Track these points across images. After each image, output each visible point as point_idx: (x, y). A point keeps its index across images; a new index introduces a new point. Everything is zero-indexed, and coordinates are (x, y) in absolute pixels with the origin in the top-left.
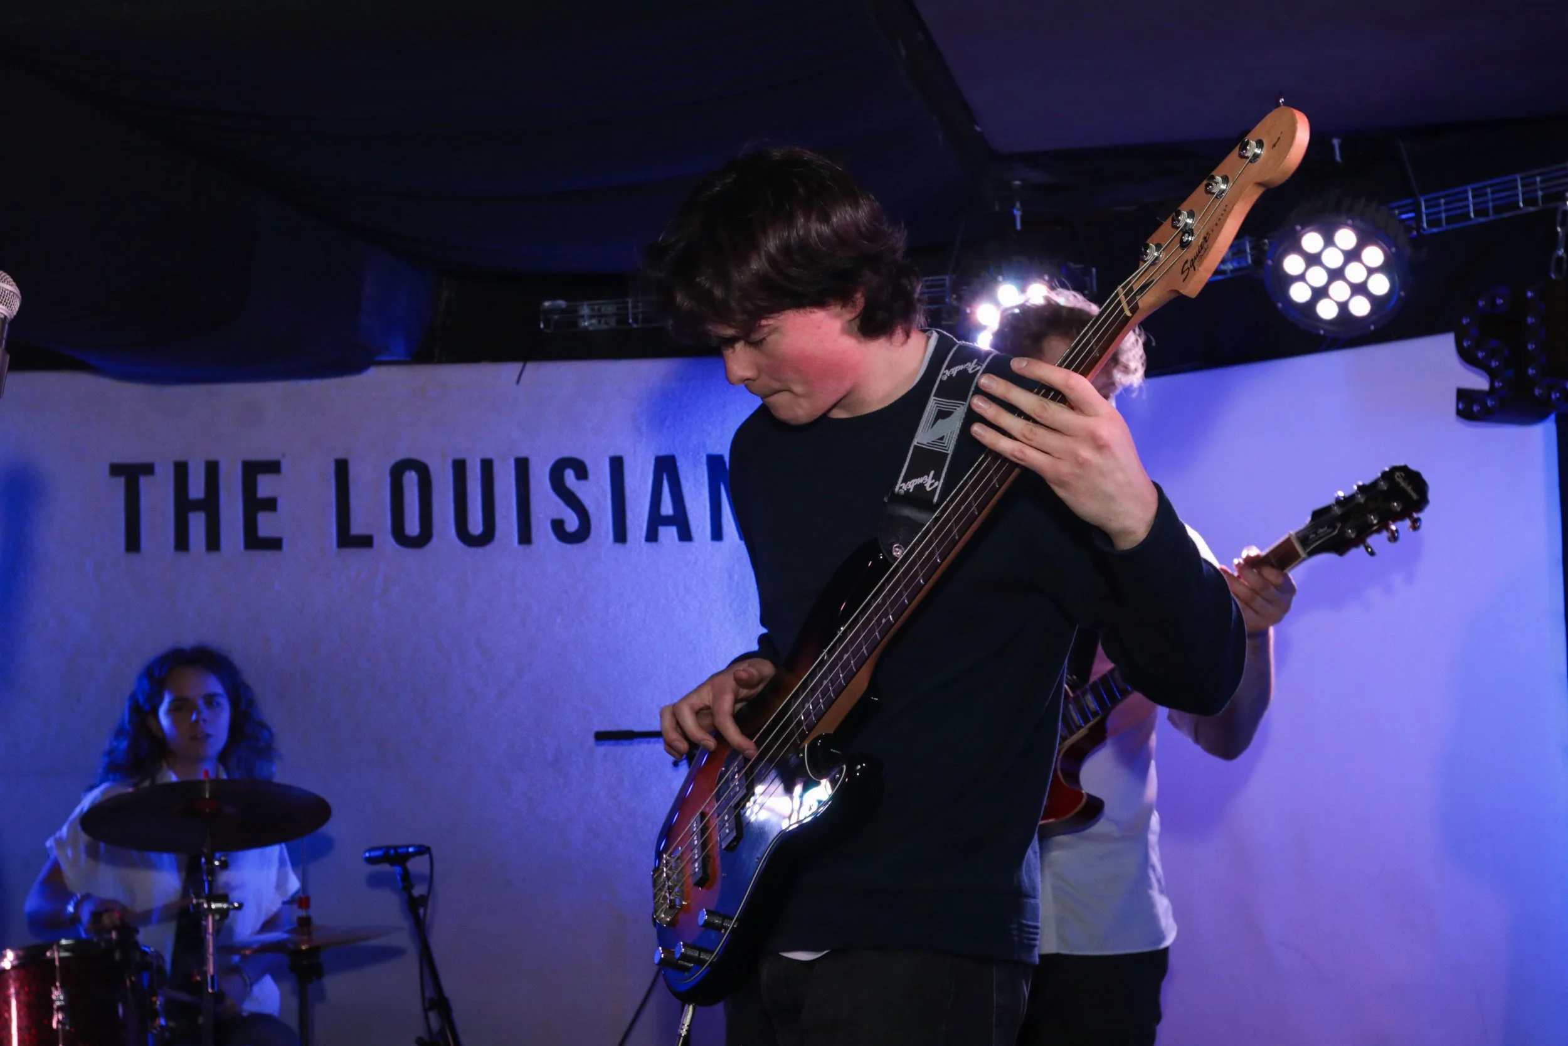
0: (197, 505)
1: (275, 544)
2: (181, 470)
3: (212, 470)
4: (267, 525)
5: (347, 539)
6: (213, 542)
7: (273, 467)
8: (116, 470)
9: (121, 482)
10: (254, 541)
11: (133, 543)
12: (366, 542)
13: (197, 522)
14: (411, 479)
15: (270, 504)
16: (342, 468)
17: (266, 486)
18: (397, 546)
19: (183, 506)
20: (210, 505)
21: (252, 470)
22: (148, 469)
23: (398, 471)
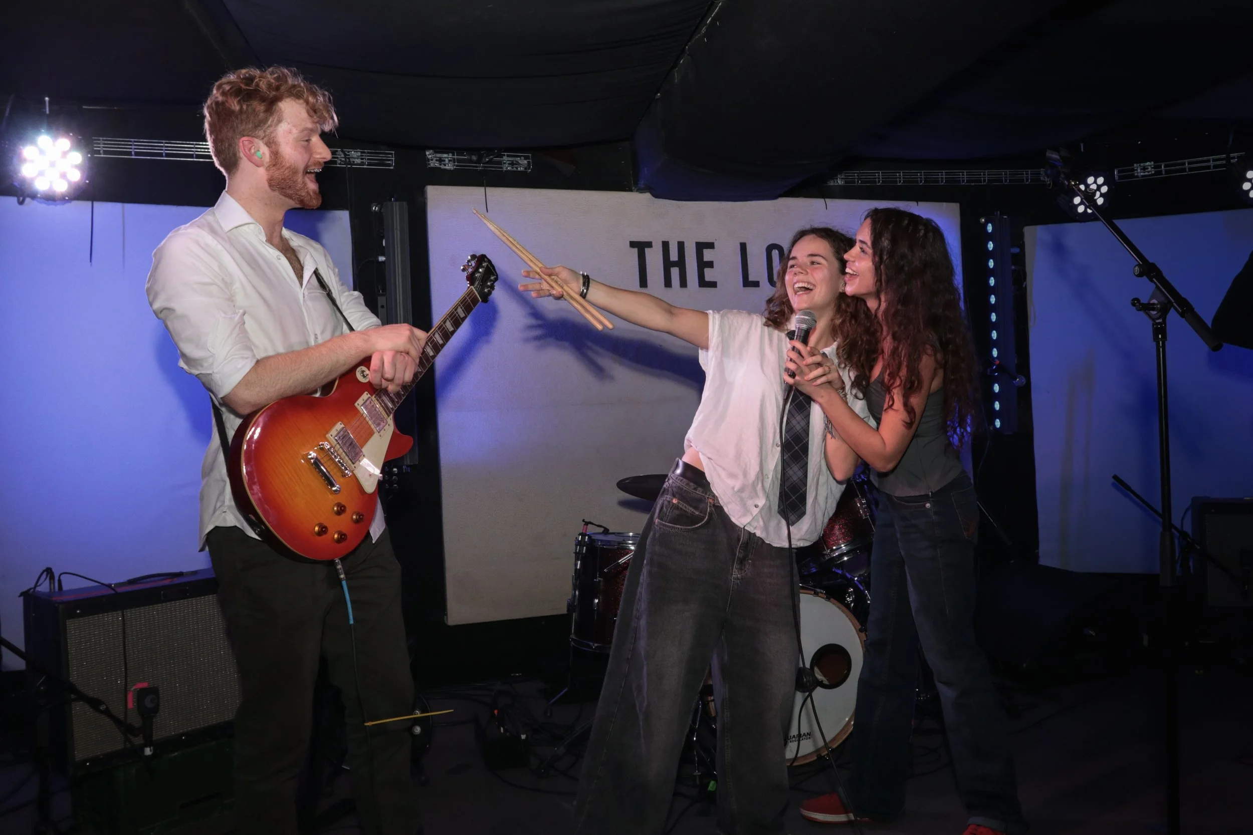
0: (674, 264)
1: (713, 285)
2: (666, 245)
3: (681, 245)
4: (709, 275)
5: (748, 283)
6: (683, 283)
7: (711, 246)
8: (633, 244)
9: (636, 250)
10: (703, 283)
11: (643, 283)
12: (756, 284)
13: (675, 272)
14: (775, 253)
15: (710, 264)
16: (743, 247)
17: (708, 255)
18: (771, 287)
19: (668, 265)
20: (681, 264)
21: (701, 247)
22: (649, 245)
23: (770, 248)
